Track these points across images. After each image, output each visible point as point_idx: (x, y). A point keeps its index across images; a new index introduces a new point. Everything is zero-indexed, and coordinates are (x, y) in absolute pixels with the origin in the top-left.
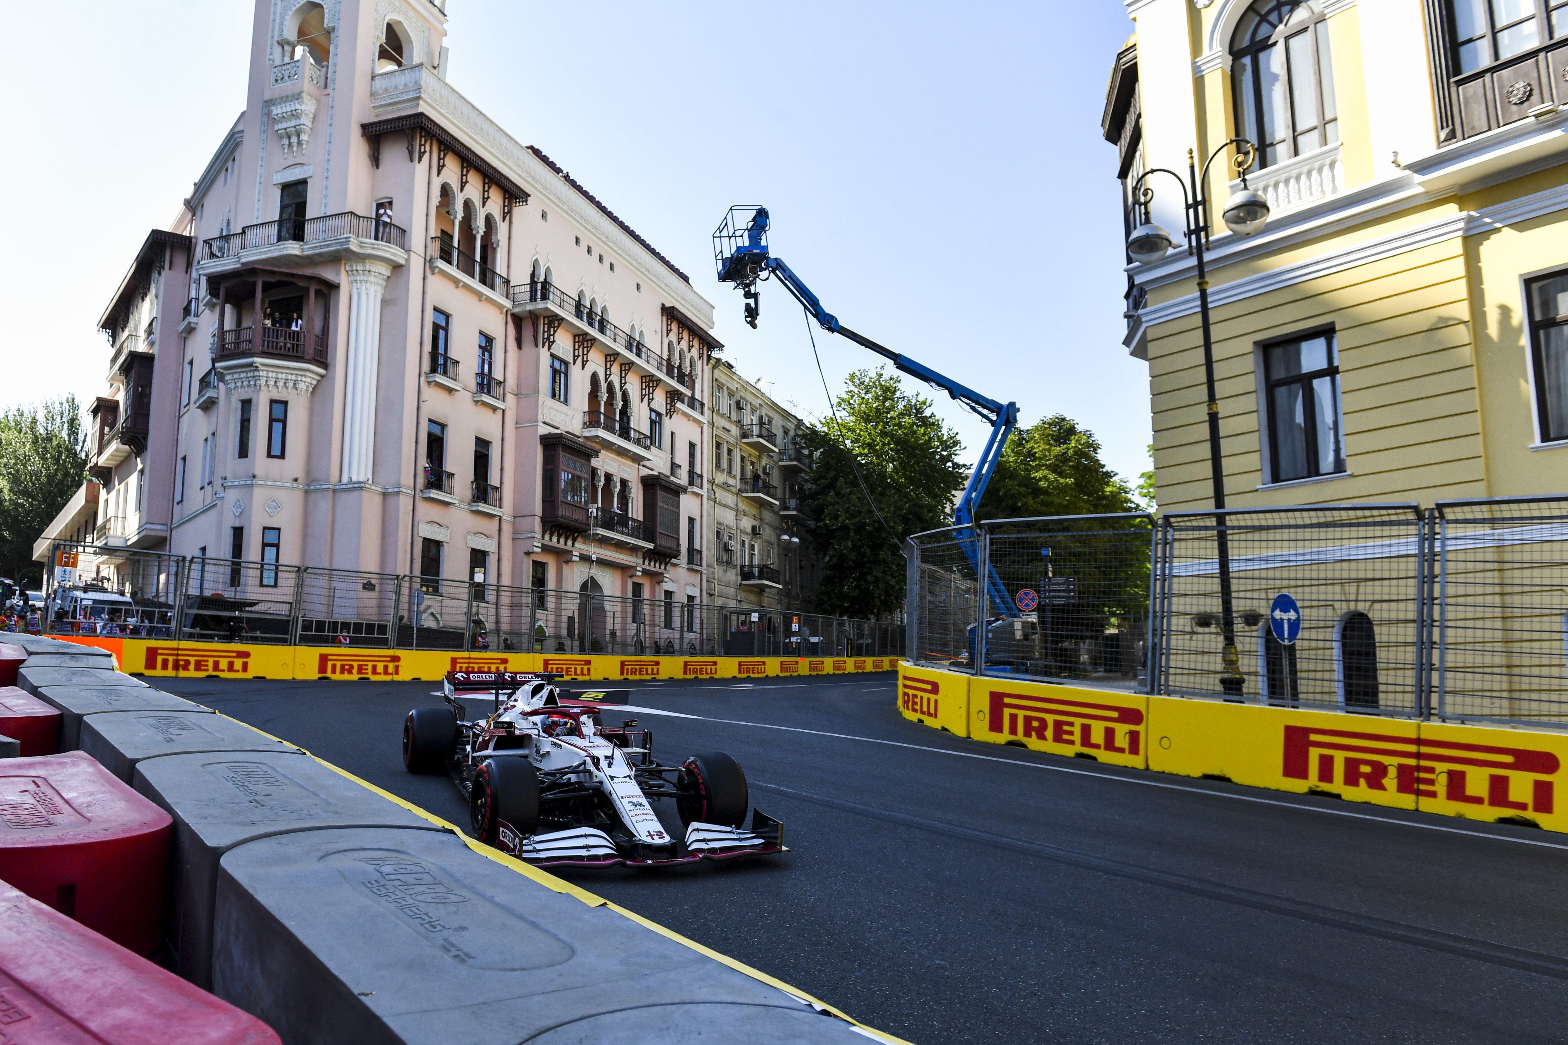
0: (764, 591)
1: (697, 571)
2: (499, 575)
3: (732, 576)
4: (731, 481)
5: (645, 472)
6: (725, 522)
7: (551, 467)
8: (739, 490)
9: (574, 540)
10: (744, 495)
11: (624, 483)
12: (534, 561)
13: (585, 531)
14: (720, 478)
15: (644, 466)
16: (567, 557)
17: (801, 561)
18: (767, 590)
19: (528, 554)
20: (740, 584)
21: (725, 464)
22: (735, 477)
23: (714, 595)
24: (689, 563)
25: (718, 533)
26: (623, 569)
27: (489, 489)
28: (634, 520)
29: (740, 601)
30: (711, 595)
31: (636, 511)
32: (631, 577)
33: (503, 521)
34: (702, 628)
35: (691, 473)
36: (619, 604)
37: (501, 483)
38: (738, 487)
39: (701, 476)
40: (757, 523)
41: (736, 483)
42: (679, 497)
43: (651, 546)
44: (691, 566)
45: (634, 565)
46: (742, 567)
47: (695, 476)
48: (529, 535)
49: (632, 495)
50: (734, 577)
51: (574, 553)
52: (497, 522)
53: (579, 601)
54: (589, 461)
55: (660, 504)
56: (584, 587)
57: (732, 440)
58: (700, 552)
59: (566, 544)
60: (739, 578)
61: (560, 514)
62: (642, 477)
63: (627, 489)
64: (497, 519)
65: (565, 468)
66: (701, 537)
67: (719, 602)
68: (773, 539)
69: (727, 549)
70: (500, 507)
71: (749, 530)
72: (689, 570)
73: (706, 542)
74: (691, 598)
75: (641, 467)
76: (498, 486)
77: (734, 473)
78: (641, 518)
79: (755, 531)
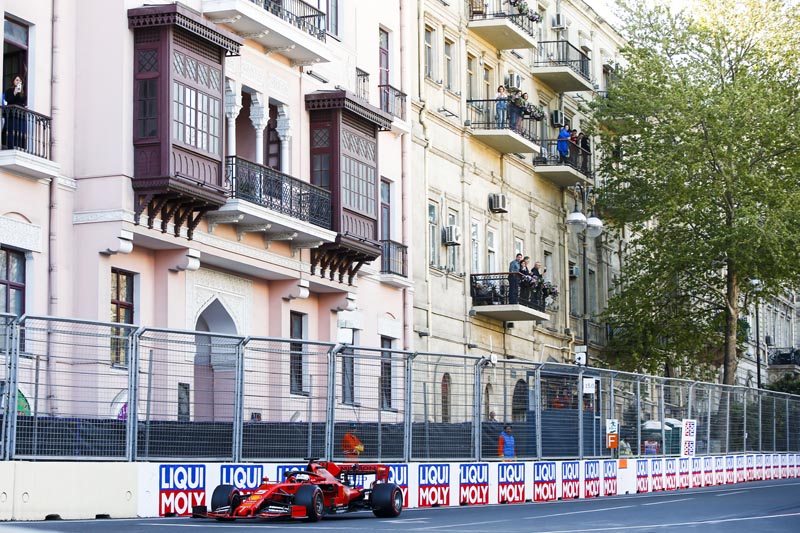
0: (511, 325)
1: (395, 287)
2: (51, 300)
3: (458, 298)
4: (453, 105)
5: (313, 87)
6: (443, 188)
7: (152, 75)
8: (467, 124)
9: (192, 226)
10: (477, 132)
11: (274, 108)
12: (114, 270)
13: (216, 206)
14: (435, 98)
15: (310, 73)
16: (178, 261)
17: (571, 264)
18: (516, 324)
19: (106, 254)
20: (471, 313)
21: (439, 72)
22: (458, 96)
23: (426, 335)
24: (382, 272)
25: (431, 208)
26: (272, 283)
27: (31, 122)
28: (292, 180)
29: (470, 347)
30: (421, 335)
31: (297, 161)
32: (286, 300)
33: (56, 186)
34: (408, 401)
35: (385, 87)
36: (265, 355)
37: (52, 109)
38: (464, 119)
39: (402, 95)
40: (496, 190)
41: (459, 107)
42: (375, 136)
43: (330, 236)
44: (387, 277)
45: (295, 275)
46: (473, 278)
47: (392, 95)
48: (109, 217)
49: (289, 133)
50: (461, 298)
51: (192, 252)
52: (46, 188)
53: (194, 348)
54: (221, 62)
55: (343, 149)
56: (203, 322)
57: (452, 24)
58: (403, 248)
59: (177, 235)
60: (470, 299)
61: (172, 173)
62: (306, 96)
63: (280, 120)
64: (45, 183)
65: (180, 77)
66: (403, 219)
67: (435, 346)
68: (524, 221)
69: (447, 241)
70: (51, 159)
71: (485, 205)
72: (384, 284)
73: (411, 227)
74: (386, 340)
75: (305, 75)
76: (48, 114)
77: (455, 89)
78: (306, 178)
79: (495, 206)
